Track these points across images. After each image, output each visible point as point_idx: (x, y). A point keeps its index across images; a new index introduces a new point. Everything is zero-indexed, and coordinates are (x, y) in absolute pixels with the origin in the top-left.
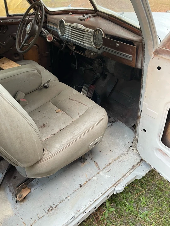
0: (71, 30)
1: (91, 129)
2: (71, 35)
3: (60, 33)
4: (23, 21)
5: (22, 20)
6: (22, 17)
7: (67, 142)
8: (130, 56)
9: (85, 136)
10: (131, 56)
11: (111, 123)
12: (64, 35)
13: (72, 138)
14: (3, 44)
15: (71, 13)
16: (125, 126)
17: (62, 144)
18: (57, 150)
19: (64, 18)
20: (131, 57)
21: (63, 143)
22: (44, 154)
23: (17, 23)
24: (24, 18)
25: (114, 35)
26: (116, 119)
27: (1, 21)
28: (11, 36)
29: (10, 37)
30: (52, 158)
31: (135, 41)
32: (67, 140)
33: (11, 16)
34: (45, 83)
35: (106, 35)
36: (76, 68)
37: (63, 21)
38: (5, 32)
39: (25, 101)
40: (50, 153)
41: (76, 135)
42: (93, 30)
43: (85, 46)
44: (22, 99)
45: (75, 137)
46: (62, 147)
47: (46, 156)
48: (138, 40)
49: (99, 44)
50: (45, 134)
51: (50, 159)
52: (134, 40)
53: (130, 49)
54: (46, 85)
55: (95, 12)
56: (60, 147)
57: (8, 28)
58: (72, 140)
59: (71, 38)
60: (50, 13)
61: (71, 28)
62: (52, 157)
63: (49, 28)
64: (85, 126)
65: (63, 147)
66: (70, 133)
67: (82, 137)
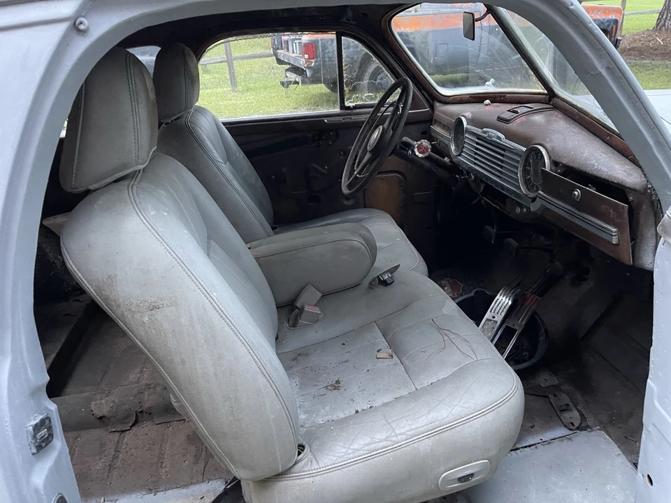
0: (477, 144)
1: (451, 428)
2: (476, 156)
3: (453, 148)
4: (370, 122)
5: (370, 118)
6: (372, 109)
7: (367, 445)
8: (612, 231)
9: (425, 445)
10: (614, 230)
11: (571, 430)
12: (460, 155)
13: (385, 440)
14: (324, 171)
15: (487, 102)
16: (618, 451)
17: (352, 447)
18: (335, 458)
19: (466, 114)
20: (614, 234)
21: (356, 446)
22: (301, 460)
23: (358, 125)
24: (374, 111)
25: (575, 165)
26: (590, 421)
27: (326, 121)
28: (342, 153)
29: (340, 155)
30: (315, 478)
31: (630, 189)
32: (368, 440)
33: (349, 108)
34: (384, 273)
35: (555, 163)
36: (493, 242)
37: (462, 121)
38: (331, 143)
39: (317, 310)
40: (314, 462)
41: (398, 432)
42: (524, 149)
43: (503, 187)
44: (309, 305)
45: (394, 439)
46: (348, 456)
47: (303, 467)
48: (638, 187)
49: (537, 186)
50: (328, 408)
51: (312, 479)
52: (627, 185)
53: (611, 211)
54: (386, 277)
55: (550, 100)
56: (346, 453)
57: (338, 135)
58: (385, 443)
59: (475, 164)
60: (443, 99)
61: (478, 139)
62: (318, 474)
63: (433, 134)
64: (433, 415)
65: (352, 455)
66: (384, 422)
67: (415, 445)
